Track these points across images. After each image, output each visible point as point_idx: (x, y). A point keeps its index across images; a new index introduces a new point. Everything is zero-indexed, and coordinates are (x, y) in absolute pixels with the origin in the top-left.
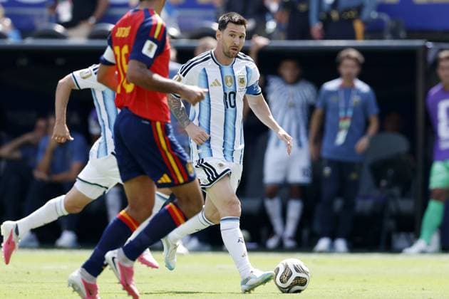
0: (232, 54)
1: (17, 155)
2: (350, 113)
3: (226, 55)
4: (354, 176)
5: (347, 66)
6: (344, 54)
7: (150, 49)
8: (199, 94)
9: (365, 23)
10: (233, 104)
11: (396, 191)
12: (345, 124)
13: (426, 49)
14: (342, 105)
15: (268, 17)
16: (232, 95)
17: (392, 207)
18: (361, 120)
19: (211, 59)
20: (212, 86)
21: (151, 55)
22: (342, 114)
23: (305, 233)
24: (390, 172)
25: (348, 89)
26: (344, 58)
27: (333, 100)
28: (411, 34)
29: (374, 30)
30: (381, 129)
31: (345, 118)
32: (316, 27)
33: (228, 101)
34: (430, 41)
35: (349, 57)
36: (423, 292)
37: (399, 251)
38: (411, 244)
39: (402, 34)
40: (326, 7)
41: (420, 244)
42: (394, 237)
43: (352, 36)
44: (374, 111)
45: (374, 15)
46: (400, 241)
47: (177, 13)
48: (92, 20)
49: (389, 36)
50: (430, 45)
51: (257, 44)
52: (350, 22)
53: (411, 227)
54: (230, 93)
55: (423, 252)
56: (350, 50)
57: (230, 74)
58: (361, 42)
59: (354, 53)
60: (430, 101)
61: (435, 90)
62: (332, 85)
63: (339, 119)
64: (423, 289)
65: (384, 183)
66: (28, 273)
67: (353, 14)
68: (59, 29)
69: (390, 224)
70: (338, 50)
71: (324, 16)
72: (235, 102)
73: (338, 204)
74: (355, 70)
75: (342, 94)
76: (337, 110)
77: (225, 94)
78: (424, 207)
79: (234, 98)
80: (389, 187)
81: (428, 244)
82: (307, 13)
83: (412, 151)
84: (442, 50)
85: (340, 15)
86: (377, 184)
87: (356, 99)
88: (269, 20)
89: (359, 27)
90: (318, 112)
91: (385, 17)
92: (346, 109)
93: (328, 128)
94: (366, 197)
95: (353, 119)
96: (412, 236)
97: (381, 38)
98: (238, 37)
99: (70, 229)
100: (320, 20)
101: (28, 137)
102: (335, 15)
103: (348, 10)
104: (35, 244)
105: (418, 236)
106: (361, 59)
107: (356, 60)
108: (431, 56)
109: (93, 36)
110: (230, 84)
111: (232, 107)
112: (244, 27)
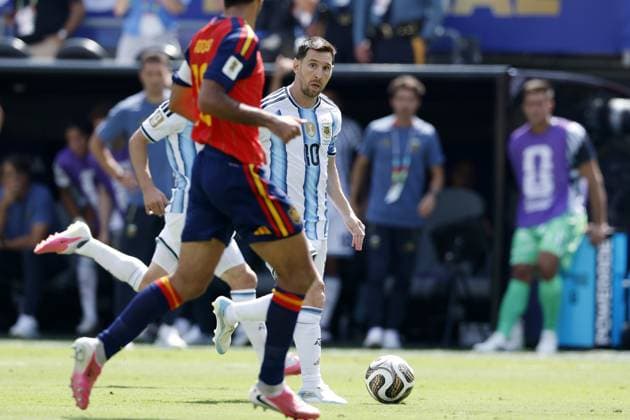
0: (311, 91)
2: (407, 162)
4: (410, 247)
5: (402, 99)
6: (398, 82)
7: (232, 68)
8: (294, 129)
9: (428, 42)
10: (315, 161)
11: (466, 267)
12: (399, 177)
13: (507, 78)
14: (396, 150)
15: (298, 32)
16: (314, 149)
17: (461, 288)
18: (420, 171)
19: (287, 100)
21: (233, 76)
22: (396, 163)
23: (344, 322)
24: (458, 241)
25: (403, 130)
26: (398, 88)
27: (384, 144)
28: (489, 58)
29: (439, 51)
30: (448, 183)
31: (400, 169)
32: (362, 46)
33: (309, 156)
34: (514, 66)
35: (404, 86)
36: (500, 402)
37: (469, 347)
38: (484, 338)
39: (477, 57)
40: (375, 20)
41: (497, 339)
42: (463, 328)
43: (409, 58)
44: (438, 159)
45: (440, 31)
46: (469, 333)
47: (177, 25)
48: (63, 34)
49: (459, 59)
50: (513, 72)
51: (282, 68)
52: (408, 39)
53: (484, 316)
54: (313, 146)
55: (501, 349)
56: (406, 77)
57: (312, 120)
58: (421, 67)
59: (411, 82)
60: (512, 147)
61: (519, 133)
62: (382, 125)
63: (391, 169)
64: (500, 399)
65: (449, 256)
67: (411, 29)
68: (18, 44)
69: (457, 311)
70: (389, 78)
71: (372, 31)
72: (318, 158)
73: (389, 283)
74: (413, 105)
75: (395, 137)
76: (389, 157)
77: (306, 146)
78: (503, 289)
79: (317, 152)
80: (457, 261)
81: (508, 339)
82: (350, 27)
83: (489, 214)
84: (529, 79)
85: (394, 30)
86: (441, 258)
87: (414, 143)
88: (300, 36)
89: (419, 46)
90: (362, 160)
91: (454, 35)
92: (401, 156)
93: (376, 181)
94: (425, 275)
95: (411, 169)
96: (486, 327)
97: (449, 62)
99: (28, 313)
100: (367, 36)
102: (387, 31)
103: (404, 24)
105: (494, 328)
106: (421, 88)
107: (414, 90)
108: (514, 88)
109: (63, 55)
110: (311, 133)
111: (315, 164)
112: (329, 55)
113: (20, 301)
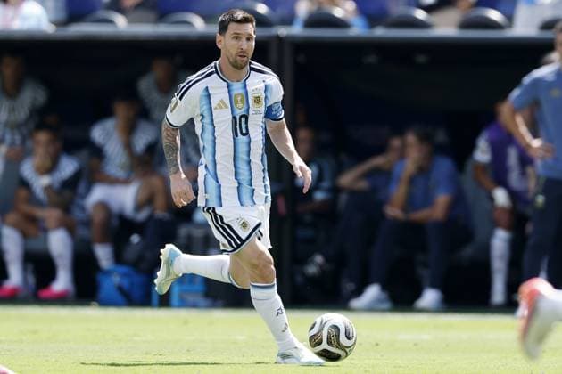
0: (239, 62)
1: (363, 185)
3: (234, 66)
10: (244, 131)
16: (243, 119)
19: (215, 75)
20: (216, 108)
33: (238, 127)
54: (241, 117)
57: (241, 92)
66: (377, 344)
68: (420, 14)
72: (247, 128)
77: (234, 118)
79: (246, 122)
98: (244, 39)
101: (378, 161)
104: (387, 305)
110: (240, 105)
111: (243, 134)
112: (250, 25)
113: (424, 273)
